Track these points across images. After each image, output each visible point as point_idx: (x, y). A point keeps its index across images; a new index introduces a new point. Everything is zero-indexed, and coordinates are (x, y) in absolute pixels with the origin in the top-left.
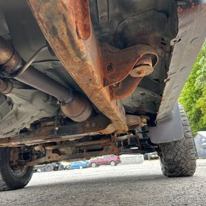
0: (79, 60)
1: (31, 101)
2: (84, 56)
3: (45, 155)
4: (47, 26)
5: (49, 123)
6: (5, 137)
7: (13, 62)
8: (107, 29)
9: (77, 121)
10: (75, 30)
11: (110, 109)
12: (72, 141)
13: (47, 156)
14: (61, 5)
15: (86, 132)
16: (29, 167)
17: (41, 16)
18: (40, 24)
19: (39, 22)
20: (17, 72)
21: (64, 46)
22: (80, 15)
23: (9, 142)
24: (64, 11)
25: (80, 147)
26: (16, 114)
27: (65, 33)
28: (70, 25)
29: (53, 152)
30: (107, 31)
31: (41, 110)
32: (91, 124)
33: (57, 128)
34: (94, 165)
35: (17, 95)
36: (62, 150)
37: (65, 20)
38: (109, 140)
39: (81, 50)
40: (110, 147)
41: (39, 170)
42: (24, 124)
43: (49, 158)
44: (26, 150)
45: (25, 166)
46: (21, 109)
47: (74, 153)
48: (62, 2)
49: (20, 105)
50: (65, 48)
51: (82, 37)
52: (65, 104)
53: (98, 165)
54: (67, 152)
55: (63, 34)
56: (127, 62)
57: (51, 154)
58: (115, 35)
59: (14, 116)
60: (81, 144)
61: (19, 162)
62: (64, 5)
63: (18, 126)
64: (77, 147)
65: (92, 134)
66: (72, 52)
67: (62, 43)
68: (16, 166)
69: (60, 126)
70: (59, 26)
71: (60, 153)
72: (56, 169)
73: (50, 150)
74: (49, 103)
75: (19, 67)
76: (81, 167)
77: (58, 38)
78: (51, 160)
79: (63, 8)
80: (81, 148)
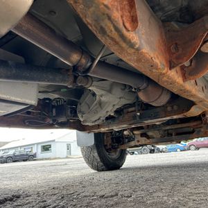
0: (133, 51)
1: (110, 91)
2: (137, 46)
3: (134, 139)
4: (96, 27)
5: (131, 109)
6: (93, 124)
7: (84, 61)
8: (171, 6)
9: (156, 105)
10: (122, 24)
11: (185, 91)
12: (159, 125)
13: (136, 140)
14: (102, 6)
15: (168, 116)
16: (122, 150)
17: (89, 21)
18: (90, 28)
19: (89, 26)
20: (88, 69)
21: (115, 42)
22: (127, 7)
23: (99, 128)
24: (107, 11)
25: (168, 130)
26: (100, 104)
27: (113, 30)
28: (116, 21)
29: (141, 136)
30: (171, 8)
31: (120, 98)
32: (172, 107)
33: (138, 114)
34: (193, 148)
35: (97, 87)
36: (150, 134)
37: (109, 18)
38: (200, 122)
39: (132, 41)
40: (202, 130)
41: (136, 152)
42: (107, 112)
43: (138, 141)
44: (117, 134)
45: (119, 150)
46: (103, 99)
47: (163, 136)
48: (103, 4)
49: (101, 96)
50: (117, 43)
51: (130, 29)
52: (140, 90)
53: (198, 148)
54: (155, 136)
55: (111, 31)
56: (194, 39)
57: (140, 138)
58: (181, 10)
59: (98, 105)
60: (168, 128)
61: (112, 146)
62: (106, 6)
63: (103, 114)
64: (165, 131)
65: (175, 117)
66: (124, 45)
67: (112, 39)
68: (110, 149)
69: (141, 111)
70: (106, 25)
71: (148, 137)
72: (152, 151)
73: (138, 134)
74: (127, 90)
75: (89, 64)
76: (178, 150)
77: (108, 36)
78: (140, 143)
79: (106, 9)
80: (170, 131)
